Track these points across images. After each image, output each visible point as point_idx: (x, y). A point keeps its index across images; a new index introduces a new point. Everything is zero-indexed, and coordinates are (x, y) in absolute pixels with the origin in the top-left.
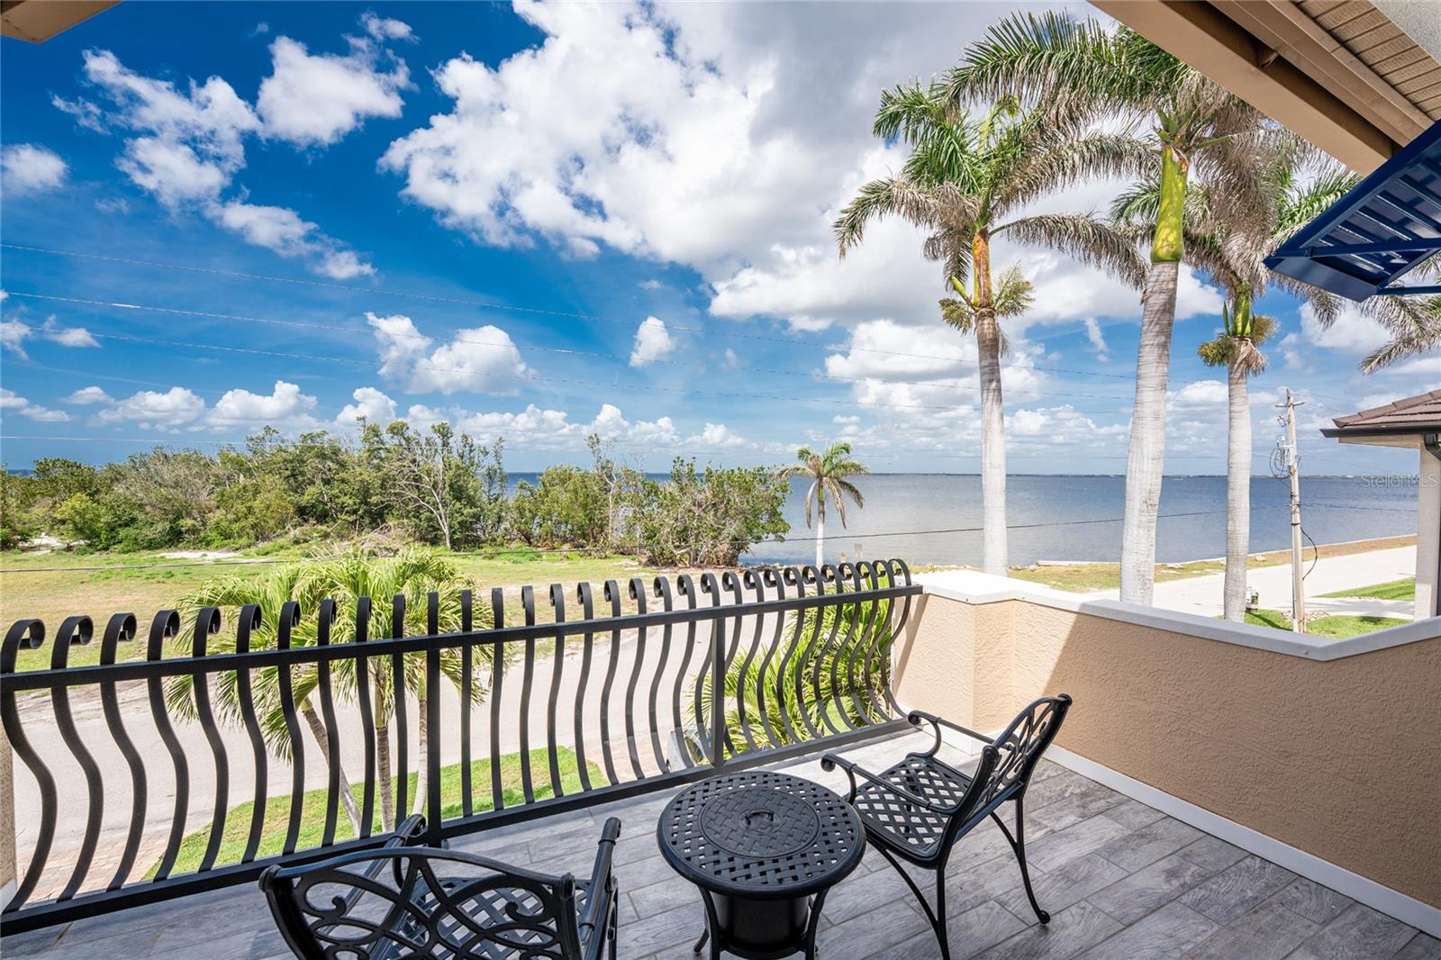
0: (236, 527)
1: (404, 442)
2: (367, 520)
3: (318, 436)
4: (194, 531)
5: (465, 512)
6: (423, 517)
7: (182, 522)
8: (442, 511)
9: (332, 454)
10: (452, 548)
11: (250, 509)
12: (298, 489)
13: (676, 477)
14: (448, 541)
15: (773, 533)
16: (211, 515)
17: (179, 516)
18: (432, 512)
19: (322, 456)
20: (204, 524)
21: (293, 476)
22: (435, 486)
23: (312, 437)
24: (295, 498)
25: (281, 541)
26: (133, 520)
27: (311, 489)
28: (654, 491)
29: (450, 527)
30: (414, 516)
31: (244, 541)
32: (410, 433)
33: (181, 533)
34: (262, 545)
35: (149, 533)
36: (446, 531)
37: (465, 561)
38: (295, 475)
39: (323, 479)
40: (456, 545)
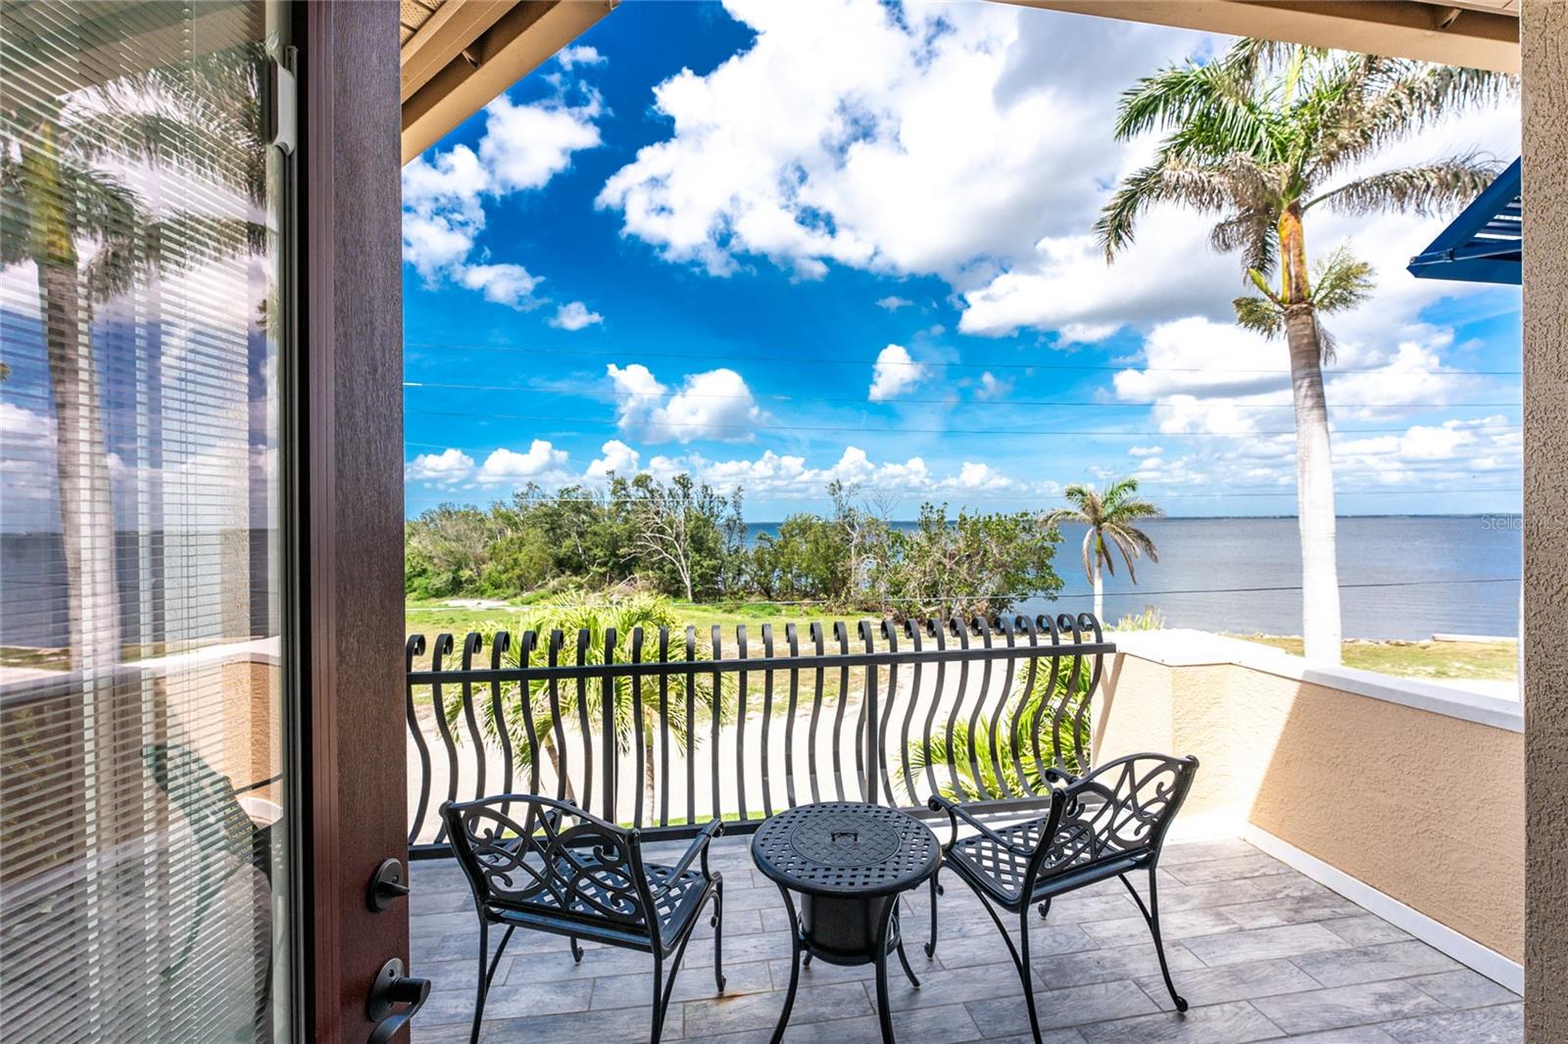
0: (504, 577)
1: (648, 495)
2: (617, 572)
3: (574, 490)
4: (471, 581)
5: (705, 564)
6: (666, 569)
7: (461, 573)
8: (683, 563)
9: (584, 508)
10: (694, 601)
11: (516, 560)
12: (556, 542)
13: (925, 525)
14: (689, 594)
15: (1042, 589)
16: (484, 566)
17: (460, 568)
18: (674, 564)
19: (577, 510)
20: (479, 575)
21: (553, 529)
22: (677, 538)
23: (568, 491)
24: (554, 550)
25: (542, 591)
26: (424, 571)
27: (567, 542)
28: (899, 540)
29: (692, 580)
30: (658, 568)
31: (511, 591)
32: (653, 485)
33: (461, 582)
34: (526, 595)
35: (438, 582)
36: (688, 582)
37: (706, 614)
38: (552, 522)
39: (577, 532)
40: (697, 598)
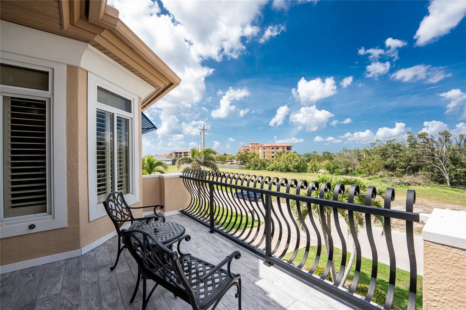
0: (363, 170)
1: (426, 141)
2: (411, 171)
3: (393, 141)
4: (351, 171)
5: (458, 170)
6: (435, 171)
7: (348, 168)
8: (445, 169)
9: (397, 148)
10: (451, 185)
11: (367, 165)
12: (385, 159)
14: (448, 183)
16: (356, 166)
17: (348, 166)
18: (440, 170)
19: (394, 148)
20: (354, 169)
21: (384, 155)
22: (441, 158)
23: (390, 141)
24: (384, 162)
25: (376, 176)
26: (338, 167)
27: (389, 159)
29: (450, 177)
30: (431, 171)
31: (365, 175)
32: (429, 137)
33: (349, 171)
34: (370, 177)
35: (341, 171)
36: (447, 178)
38: (384, 154)
39: (394, 156)
40: (452, 184)
